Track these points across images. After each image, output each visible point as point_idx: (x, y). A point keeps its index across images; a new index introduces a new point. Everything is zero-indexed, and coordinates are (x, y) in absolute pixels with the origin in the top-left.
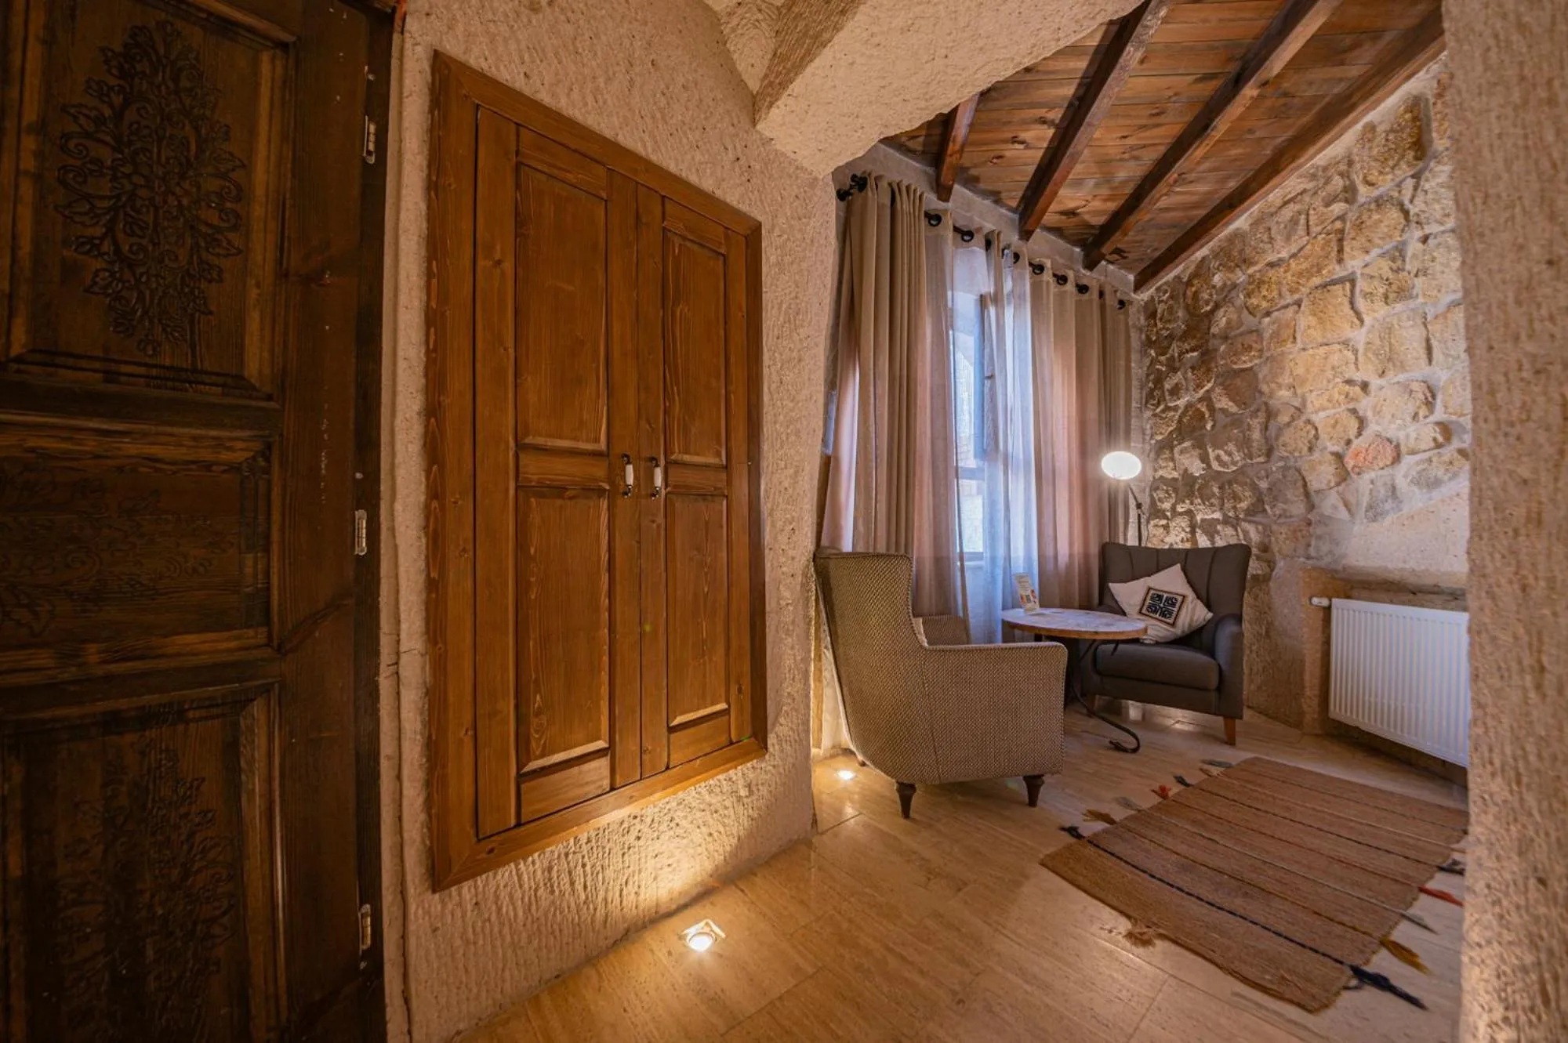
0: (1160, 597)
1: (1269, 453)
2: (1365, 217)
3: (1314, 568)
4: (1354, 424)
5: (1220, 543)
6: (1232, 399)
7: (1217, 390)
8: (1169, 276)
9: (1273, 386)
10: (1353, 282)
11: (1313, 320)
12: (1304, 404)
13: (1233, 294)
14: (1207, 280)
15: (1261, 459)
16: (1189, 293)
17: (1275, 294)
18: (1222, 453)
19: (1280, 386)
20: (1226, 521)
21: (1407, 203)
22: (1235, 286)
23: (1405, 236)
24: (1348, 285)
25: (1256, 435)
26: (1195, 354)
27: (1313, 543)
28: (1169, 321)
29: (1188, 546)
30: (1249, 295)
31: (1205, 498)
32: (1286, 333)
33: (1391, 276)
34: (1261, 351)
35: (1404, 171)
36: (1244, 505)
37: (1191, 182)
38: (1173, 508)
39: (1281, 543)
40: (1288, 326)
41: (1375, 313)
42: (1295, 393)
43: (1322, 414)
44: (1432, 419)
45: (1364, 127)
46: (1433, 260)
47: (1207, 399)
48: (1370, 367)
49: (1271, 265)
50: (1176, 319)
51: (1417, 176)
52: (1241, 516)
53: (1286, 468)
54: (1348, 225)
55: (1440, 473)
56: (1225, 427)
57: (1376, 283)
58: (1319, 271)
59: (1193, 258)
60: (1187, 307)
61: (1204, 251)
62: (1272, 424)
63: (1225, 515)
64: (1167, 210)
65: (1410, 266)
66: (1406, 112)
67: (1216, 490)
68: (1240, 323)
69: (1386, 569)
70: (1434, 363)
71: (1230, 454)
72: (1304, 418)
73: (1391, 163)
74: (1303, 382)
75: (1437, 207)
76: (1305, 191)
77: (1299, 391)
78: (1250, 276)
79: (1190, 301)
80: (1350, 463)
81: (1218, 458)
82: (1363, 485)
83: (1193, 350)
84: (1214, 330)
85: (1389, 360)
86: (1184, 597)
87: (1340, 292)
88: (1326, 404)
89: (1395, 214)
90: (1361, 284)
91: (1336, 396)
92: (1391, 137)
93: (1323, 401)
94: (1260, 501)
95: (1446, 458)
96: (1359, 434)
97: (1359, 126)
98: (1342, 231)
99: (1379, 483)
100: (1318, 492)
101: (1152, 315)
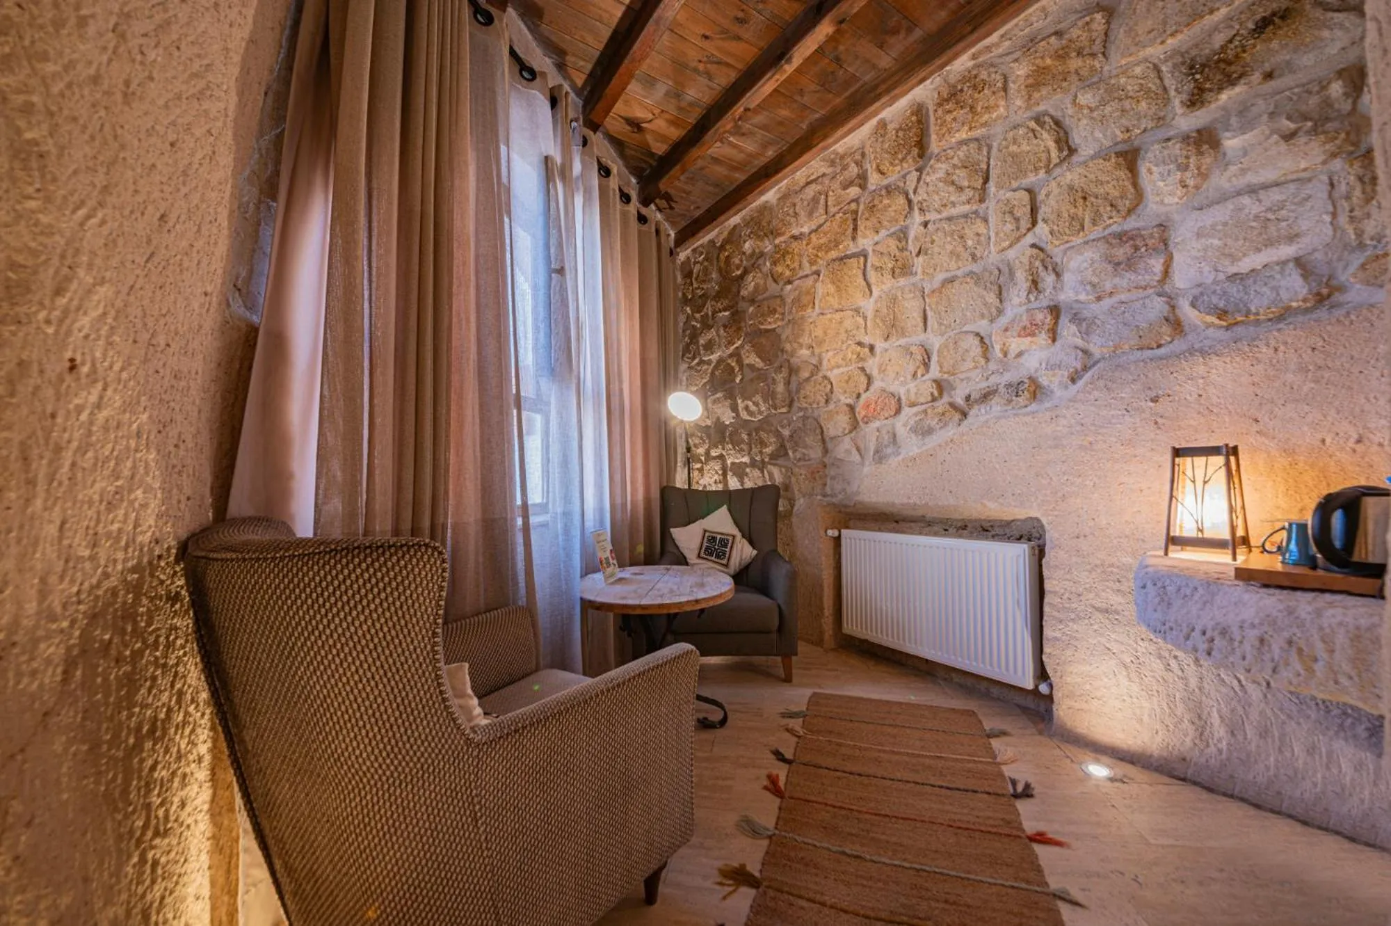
0: (714, 539)
1: (790, 405)
2: (876, 202)
3: (829, 504)
4: (864, 380)
5: (749, 484)
6: (760, 357)
7: (747, 347)
8: (704, 239)
9: (795, 345)
10: (866, 257)
11: (832, 289)
12: (820, 362)
13: (761, 261)
14: (739, 246)
15: (784, 410)
16: (722, 257)
17: (796, 265)
18: (750, 403)
19: (801, 346)
20: (753, 464)
21: (911, 192)
22: (762, 254)
23: (908, 222)
24: (862, 259)
25: (780, 388)
26: (727, 313)
27: (829, 482)
28: (704, 281)
29: (720, 487)
30: (774, 263)
31: (736, 443)
32: (805, 299)
33: (898, 254)
34: (783, 314)
35: (909, 165)
36: (768, 450)
37: (743, 134)
38: (707, 453)
39: (800, 484)
40: (808, 293)
41: (883, 285)
42: (813, 353)
43: (836, 371)
44: (927, 377)
45: (878, 123)
46: (933, 242)
47: (736, 355)
48: (878, 332)
49: (795, 238)
50: (710, 281)
51: (920, 170)
52: (767, 460)
53: (805, 418)
54: (862, 207)
55: (933, 423)
56: (752, 380)
57: (886, 259)
58: (837, 246)
59: (726, 224)
60: (720, 270)
61: (735, 220)
62: (794, 378)
63: (752, 459)
64: (716, 160)
65: (912, 247)
66: (912, 114)
67: (745, 437)
68: (766, 289)
69: (893, 504)
70: (929, 329)
71: (756, 404)
72: (821, 374)
73: (900, 156)
74: (821, 343)
75: (936, 198)
76: (824, 175)
77: (817, 351)
78: (775, 246)
79: (722, 264)
80: (860, 412)
81: (747, 408)
82: (870, 433)
83: (725, 310)
84: (744, 293)
85: (893, 327)
86: (734, 537)
87: (854, 265)
88: (841, 362)
89: (901, 200)
90: (872, 259)
91: (850, 355)
92: (901, 134)
93: (838, 359)
94: (783, 446)
95: (940, 410)
96: (867, 389)
97: (874, 121)
98: (856, 212)
99: (884, 432)
100: (832, 438)
101: (688, 275)
